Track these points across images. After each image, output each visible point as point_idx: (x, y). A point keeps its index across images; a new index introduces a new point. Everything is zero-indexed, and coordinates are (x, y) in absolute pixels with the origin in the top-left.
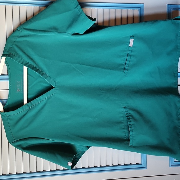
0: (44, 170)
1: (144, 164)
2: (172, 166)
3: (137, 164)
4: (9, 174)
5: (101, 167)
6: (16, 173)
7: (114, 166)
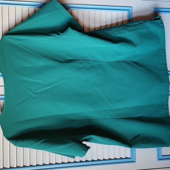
0: (37, 164)
1: (133, 157)
2: (160, 159)
3: (126, 158)
4: (3, 168)
5: (93, 160)
6: (10, 167)
7: (104, 160)
